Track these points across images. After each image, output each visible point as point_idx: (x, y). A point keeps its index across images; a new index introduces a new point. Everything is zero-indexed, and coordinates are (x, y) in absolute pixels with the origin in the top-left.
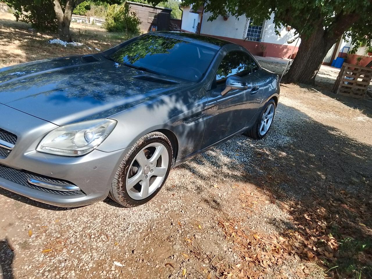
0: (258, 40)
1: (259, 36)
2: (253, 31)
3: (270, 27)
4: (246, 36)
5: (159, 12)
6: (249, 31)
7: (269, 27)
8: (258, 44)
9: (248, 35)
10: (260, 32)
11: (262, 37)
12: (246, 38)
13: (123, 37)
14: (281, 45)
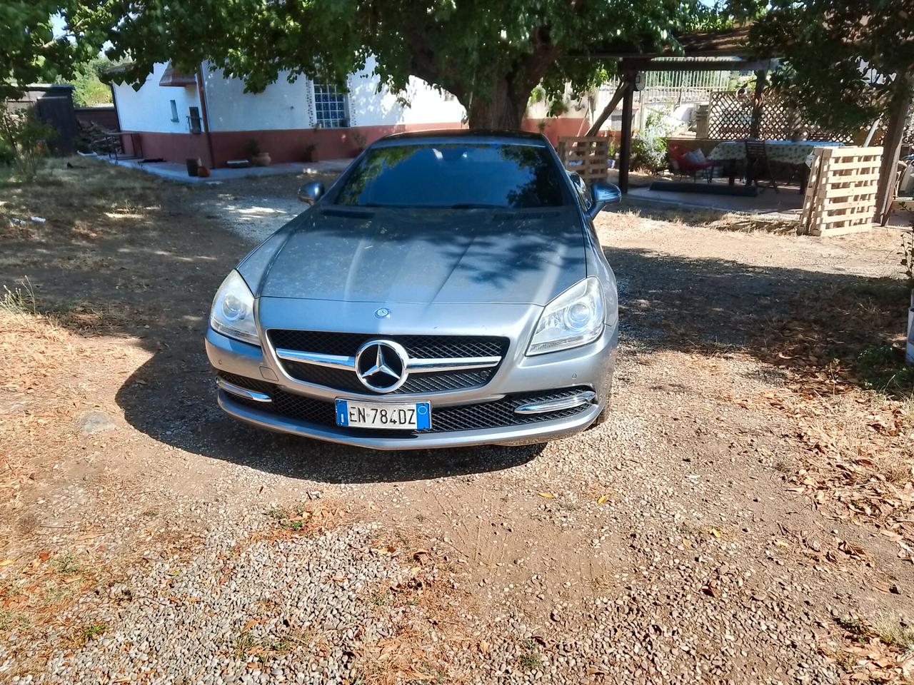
0: (344, 123)
1: (342, 114)
2: (326, 107)
3: (360, 91)
4: (315, 121)
5: (39, 98)
6: (318, 107)
7: (357, 93)
8: (346, 132)
9: (319, 116)
10: (341, 106)
11: (351, 117)
12: (318, 124)
13: (13, 180)
14: (393, 126)
